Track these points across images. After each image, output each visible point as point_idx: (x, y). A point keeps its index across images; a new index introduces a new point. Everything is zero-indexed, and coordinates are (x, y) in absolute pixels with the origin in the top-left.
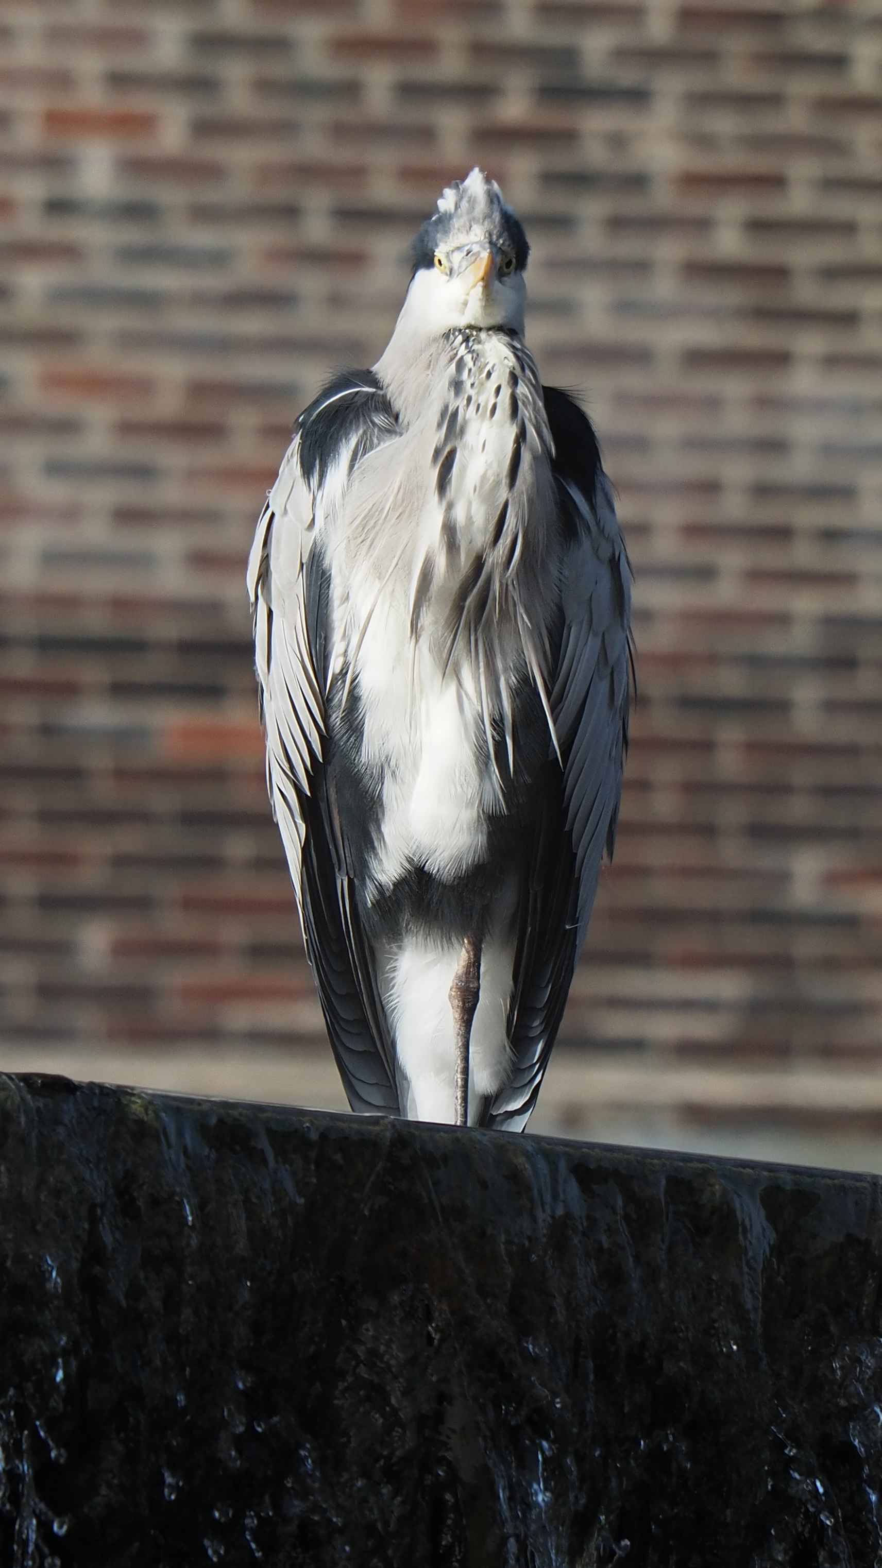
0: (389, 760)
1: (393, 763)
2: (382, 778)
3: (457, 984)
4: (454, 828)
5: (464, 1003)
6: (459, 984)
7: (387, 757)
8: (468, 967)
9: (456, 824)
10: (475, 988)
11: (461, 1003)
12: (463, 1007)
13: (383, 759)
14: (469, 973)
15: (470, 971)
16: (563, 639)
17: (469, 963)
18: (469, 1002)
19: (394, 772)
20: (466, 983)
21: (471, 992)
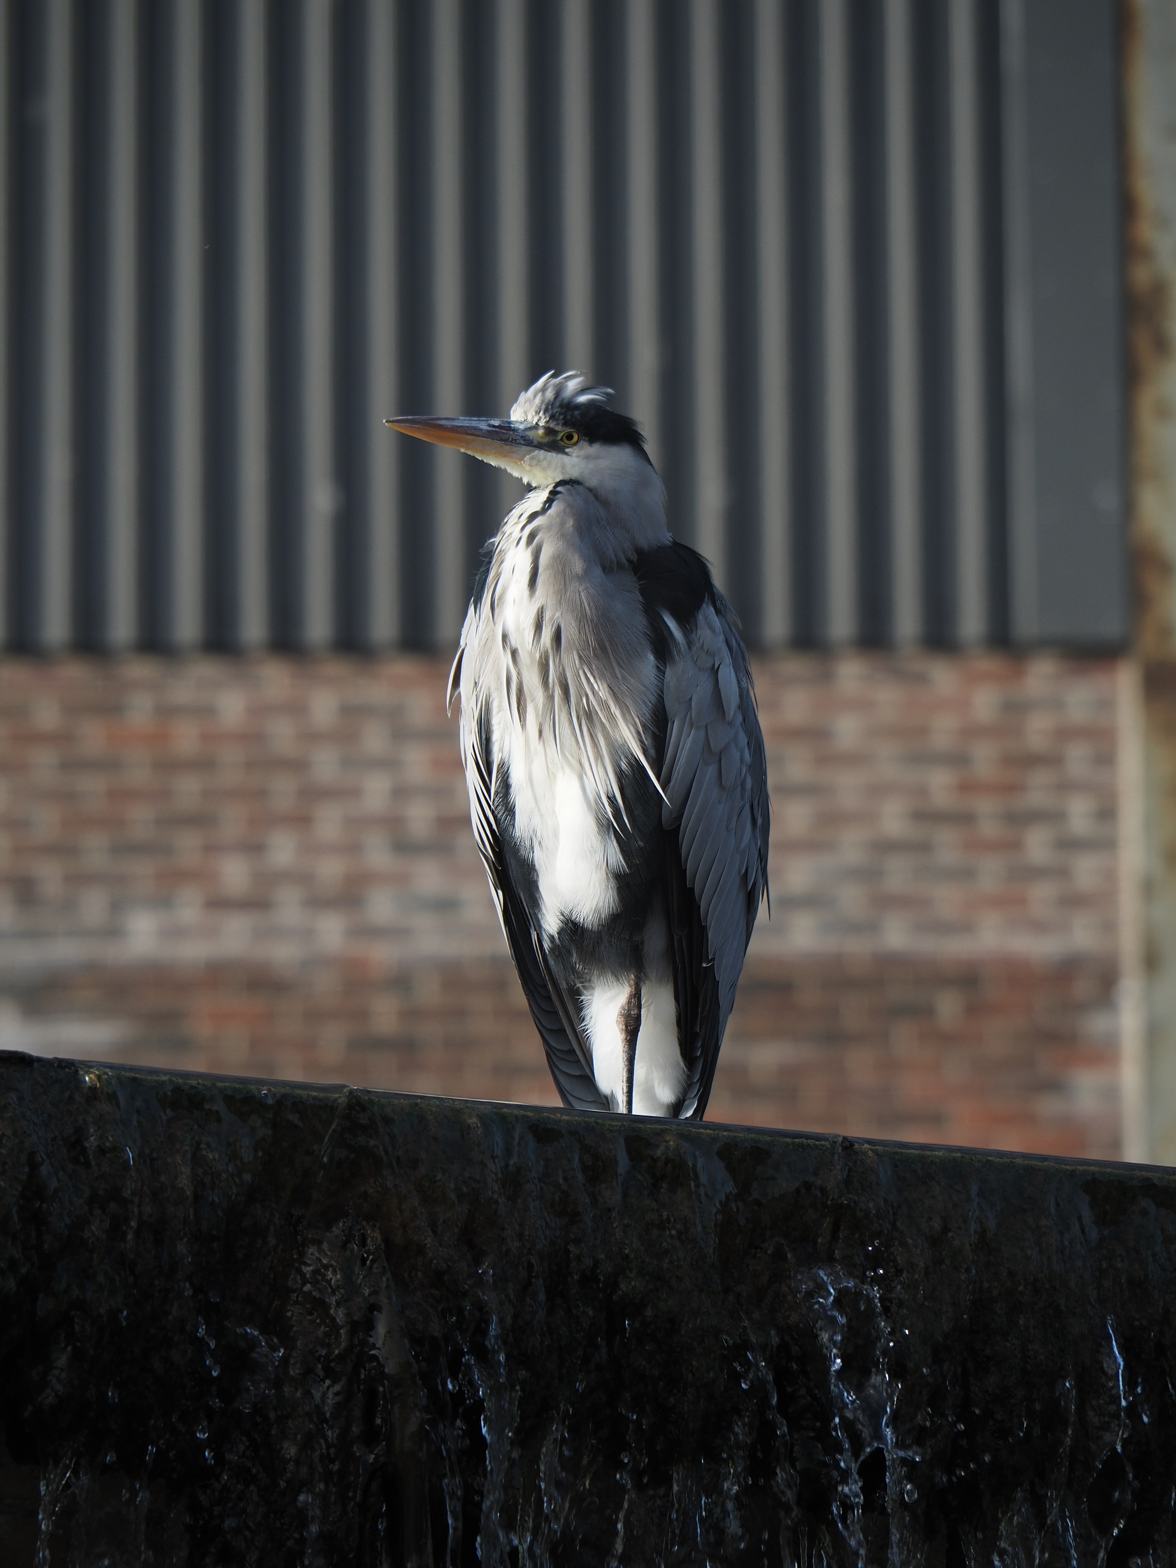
0: (535, 833)
1: (539, 835)
2: (532, 848)
3: (621, 1012)
4: (589, 885)
5: (626, 1027)
6: (623, 1012)
7: (534, 831)
8: (631, 997)
9: (590, 882)
10: (635, 1015)
11: (624, 1027)
12: (626, 1029)
13: (531, 832)
14: (631, 1003)
15: (631, 1002)
16: (668, 731)
17: (630, 995)
18: (630, 1026)
19: (540, 843)
20: (628, 1011)
21: (633, 1017)
